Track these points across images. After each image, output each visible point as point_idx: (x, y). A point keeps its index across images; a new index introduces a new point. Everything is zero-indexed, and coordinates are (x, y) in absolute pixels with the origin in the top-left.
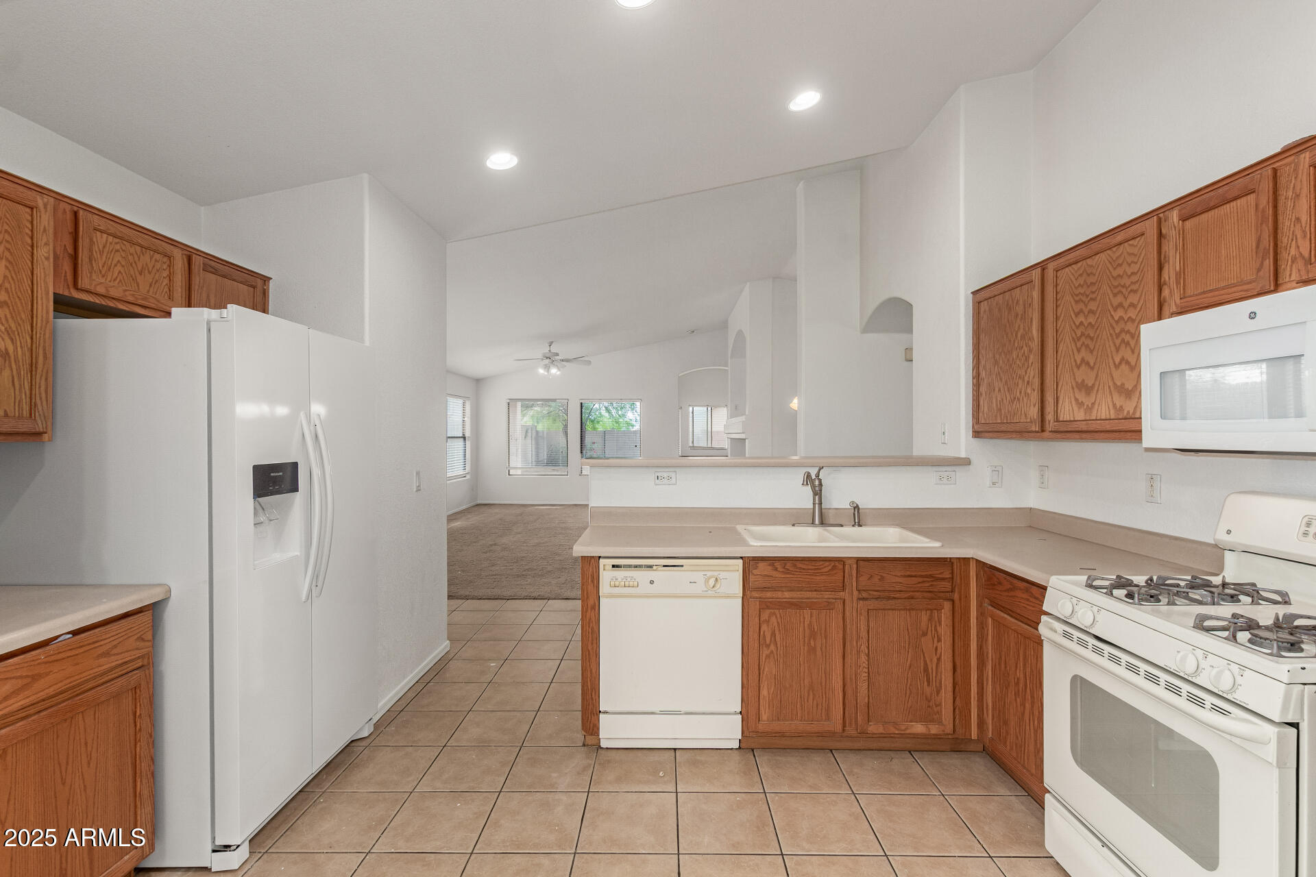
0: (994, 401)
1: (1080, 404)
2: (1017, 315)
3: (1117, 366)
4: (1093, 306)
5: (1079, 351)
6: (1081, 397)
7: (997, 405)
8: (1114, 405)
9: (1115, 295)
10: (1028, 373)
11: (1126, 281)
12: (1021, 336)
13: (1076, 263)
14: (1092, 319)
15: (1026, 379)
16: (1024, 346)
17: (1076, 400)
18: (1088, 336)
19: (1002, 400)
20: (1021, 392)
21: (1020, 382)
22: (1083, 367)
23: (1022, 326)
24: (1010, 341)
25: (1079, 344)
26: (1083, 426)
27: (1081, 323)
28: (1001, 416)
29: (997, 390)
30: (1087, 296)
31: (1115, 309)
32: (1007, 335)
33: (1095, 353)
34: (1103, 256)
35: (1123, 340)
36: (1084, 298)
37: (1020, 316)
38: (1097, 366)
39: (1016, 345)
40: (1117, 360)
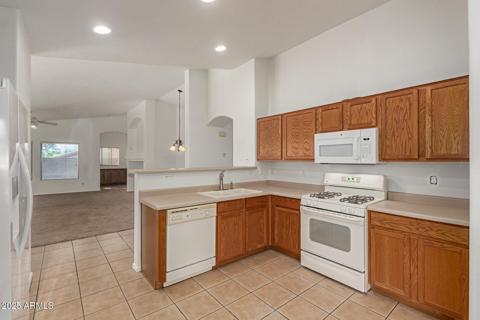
0: (265, 150)
1: (294, 152)
2: (274, 127)
3: (304, 143)
4: (298, 128)
5: (293, 139)
6: (294, 150)
7: (266, 151)
8: (304, 153)
9: (304, 126)
10: (277, 143)
11: (307, 123)
12: (275, 133)
13: (293, 116)
14: (297, 131)
15: (277, 145)
16: (276, 136)
17: (293, 151)
18: (296, 135)
19: (268, 150)
20: (275, 148)
21: (275, 146)
22: (295, 143)
23: (275, 131)
24: (271, 134)
25: (294, 137)
26: (295, 158)
27: (294, 132)
28: (268, 155)
29: (266, 147)
30: (296, 125)
31: (304, 129)
32: (270, 132)
33: (298, 139)
34: (301, 116)
35: (306, 137)
36: (295, 125)
37: (274, 128)
38: (299, 143)
39: (273, 135)
40: (305, 142)
